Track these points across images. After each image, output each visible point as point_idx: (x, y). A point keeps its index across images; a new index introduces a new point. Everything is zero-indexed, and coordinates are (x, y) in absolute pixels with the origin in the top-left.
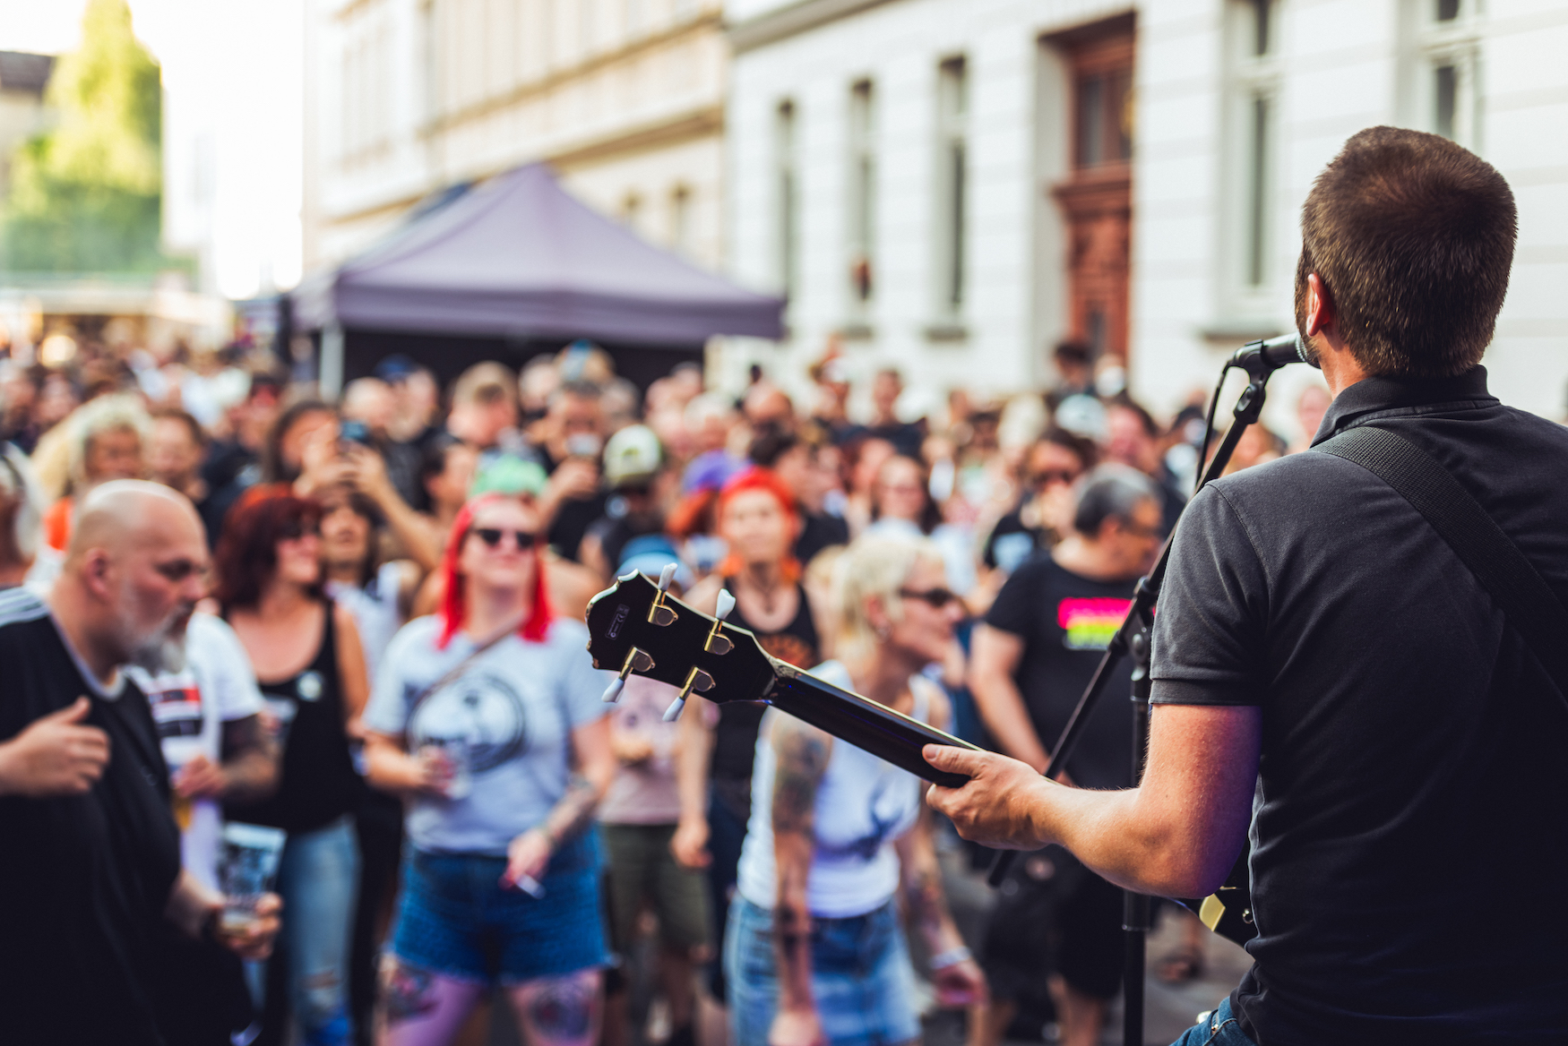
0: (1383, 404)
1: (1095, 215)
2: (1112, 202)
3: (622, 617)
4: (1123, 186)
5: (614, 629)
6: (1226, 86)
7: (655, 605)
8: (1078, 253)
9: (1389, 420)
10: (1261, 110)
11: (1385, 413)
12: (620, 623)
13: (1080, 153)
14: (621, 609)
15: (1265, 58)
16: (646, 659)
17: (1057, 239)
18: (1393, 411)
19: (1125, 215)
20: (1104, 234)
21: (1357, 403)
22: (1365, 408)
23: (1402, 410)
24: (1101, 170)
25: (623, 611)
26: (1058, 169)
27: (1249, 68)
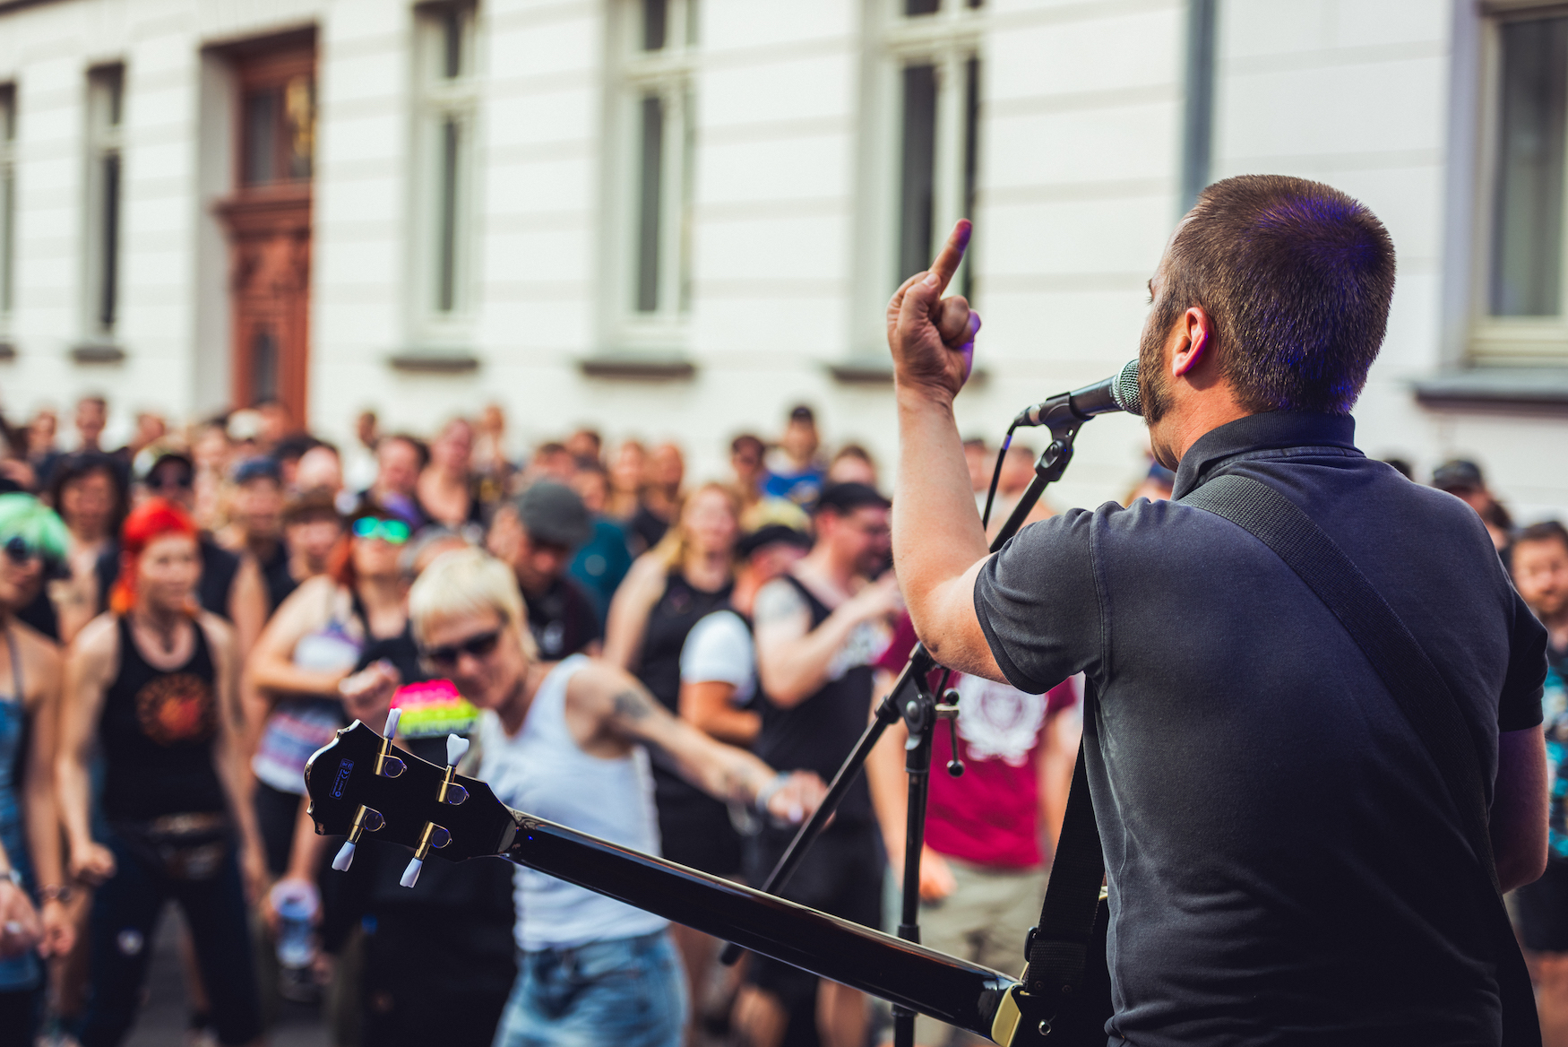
0: (1249, 447)
1: (267, 235)
2: (288, 222)
3: (346, 773)
4: (304, 205)
5: (338, 787)
6: (416, 108)
7: (382, 755)
8: (244, 276)
9: (1258, 462)
10: (452, 134)
11: (1252, 455)
12: (344, 780)
13: (247, 168)
14: (344, 764)
15: (459, 80)
16: (377, 817)
17: (222, 261)
18: (1260, 454)
19: (303, 236)
20: (276, 256)
21: (1221, 446)
22: (1231, 452)
23: (1270, 453)
24: (270, 188)
25: (347, 765)
26: (223, 185)
27: (441, 92)
